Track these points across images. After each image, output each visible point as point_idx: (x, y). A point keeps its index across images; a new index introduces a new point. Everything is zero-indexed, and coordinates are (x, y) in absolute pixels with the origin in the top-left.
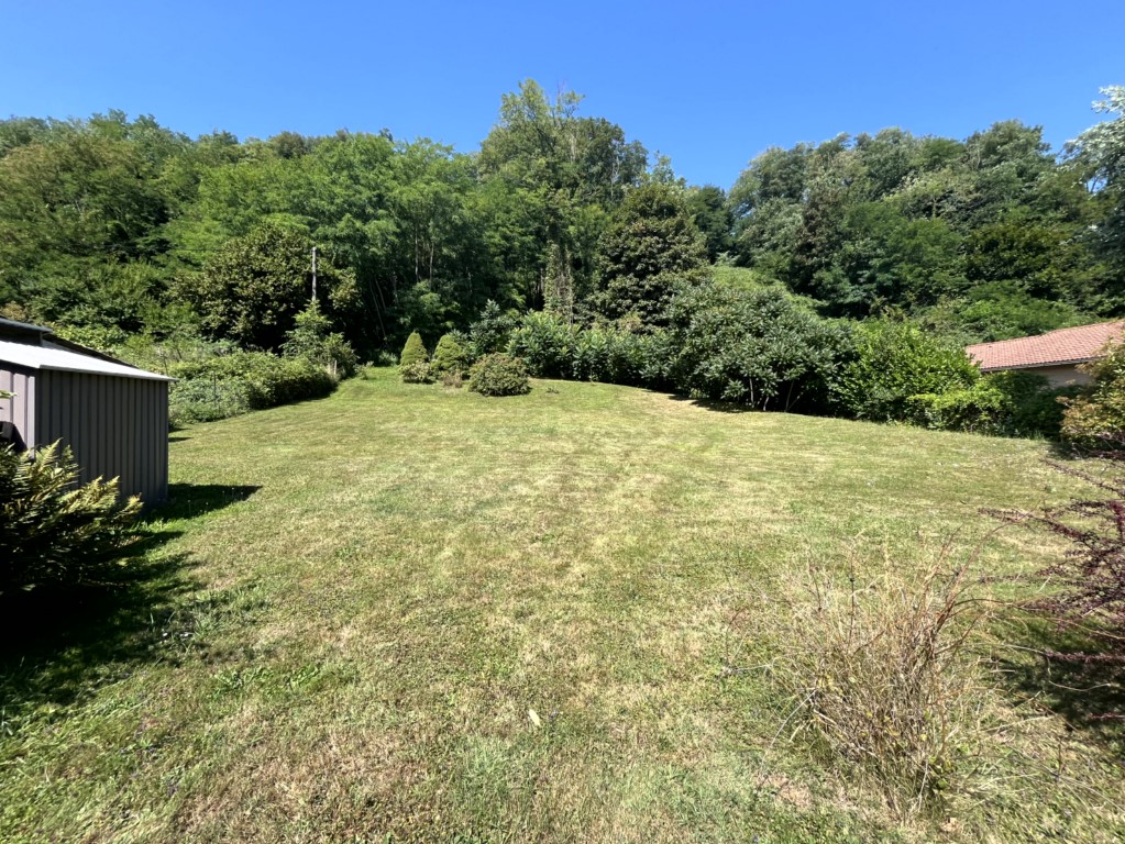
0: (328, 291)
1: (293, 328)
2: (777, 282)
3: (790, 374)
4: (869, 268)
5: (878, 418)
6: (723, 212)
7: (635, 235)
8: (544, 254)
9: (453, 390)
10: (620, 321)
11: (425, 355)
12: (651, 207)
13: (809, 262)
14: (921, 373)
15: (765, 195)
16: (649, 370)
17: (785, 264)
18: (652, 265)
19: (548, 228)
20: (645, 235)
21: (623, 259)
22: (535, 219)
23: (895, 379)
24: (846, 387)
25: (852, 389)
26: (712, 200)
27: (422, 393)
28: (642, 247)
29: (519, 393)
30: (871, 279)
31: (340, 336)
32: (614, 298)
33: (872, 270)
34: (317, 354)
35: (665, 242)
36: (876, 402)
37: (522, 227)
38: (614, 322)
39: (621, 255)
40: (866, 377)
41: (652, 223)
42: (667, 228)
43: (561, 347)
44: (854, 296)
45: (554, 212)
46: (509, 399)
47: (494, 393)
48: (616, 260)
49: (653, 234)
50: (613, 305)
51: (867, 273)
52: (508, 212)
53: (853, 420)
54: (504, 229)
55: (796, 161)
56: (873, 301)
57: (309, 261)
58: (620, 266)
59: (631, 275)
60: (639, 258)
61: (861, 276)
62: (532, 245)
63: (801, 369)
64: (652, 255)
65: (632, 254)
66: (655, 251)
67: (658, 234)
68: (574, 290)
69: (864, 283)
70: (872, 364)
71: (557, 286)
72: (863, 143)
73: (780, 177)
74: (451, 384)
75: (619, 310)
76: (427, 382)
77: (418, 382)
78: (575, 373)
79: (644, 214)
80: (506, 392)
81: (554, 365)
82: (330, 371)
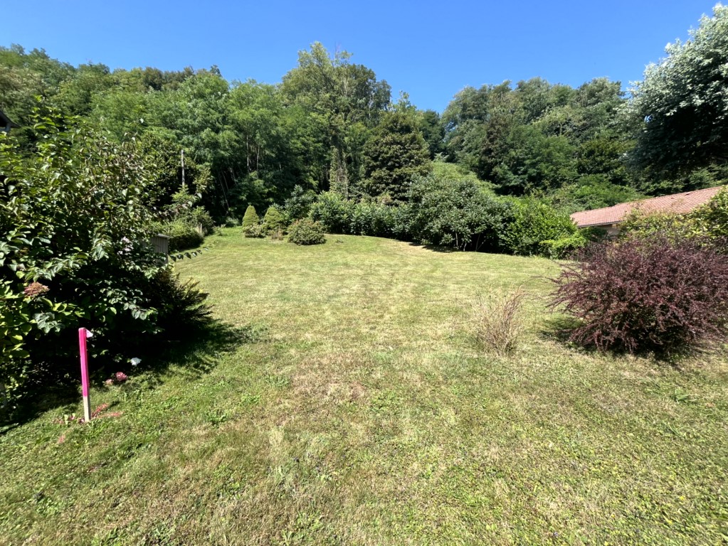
0: (192, 179)
1: (171, 203)
2: (471, 172)
3: (478, 230)
4: (524, 165)
5: (525, 254)
6: (439, 127)
7: (387, 144)
8: (329, 155)
9: (277, 242)
10: (378, 197)
11: (258, 220)
12: (396, 127)
13: (490, 161)
14: (547, 228)
15: (464, 117)
16: (397, 228)
17: (476, 162)
18: (397, 162)
19: (331, 138)
20: (392, 144)
21: (380, 158)
22: (322, 132)
23: (534, 232)
24: (508, 237)
25: (512, 238)
26: (432, 119)
27: (259, 244)
28: (391, 152)
29: (319, 243)
30: (525, 172)
31: (203, 208)
32: (375, 183)
33: (526, 167)
34: (188, 220)
35: (404, 148)
36: (524, 245)
37: (314, 137)
38: (374, 198)
39: (379, 156)
40: (519, 231)
41: (396, 136)
42: (405, 140)
43: (343, 214)
44: (514, 180)
45: (334, 128)
46: (313, 246)
47: (304, 243)
48: (375, 159)
49: (398, 143)
50: (374, 188)
51: (523, 169)
52: (305, 127)
53: (512, 255)
54: (303, 139)
55: (483, 97)
56: (526, 185)
57: (180, 160)
58: (378, 163)
59: (384, 169)
60: (389, 159)
61: (519, 170)
62: (322, 149)
63: (484, 227)
64: (397, 157)
65: (385, 156)
66: (399, 154)
67: (400, 143)
68: (348, 178)
69: (521, 174)
70: (522, 224)
71: (338, 175)
72: (522, 87)
73: (474, 106)
74: (276, 238)
75: (378, 190)
76: (260, 236)
77: (255, 237)
78: (352, 231)
79: (392, 130)
80: (311, 243)
81: (338, 226)
82: (198, 230)
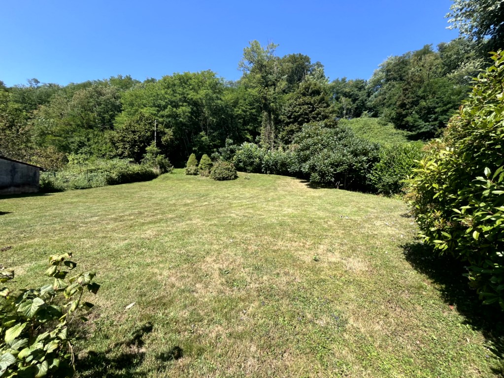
0: (161, 137)
1: (146, 153)
4: (435, 113)
6: (365, 91)
7: (299, 105)
8: (261, 117)
9: (204, 178)
10: (289, 145)
12: (308, 92)
13: (404, 113)
15: (388, 80)
17: (394, 114)
18: (306, 118)
20: (304, 105)
21: (292, 117)
22: (257, 101)
28: (301, 111)
30: (435, 119)
32: (288, 134)
33: (437, 115)
35: (313, 108)
37: (251, 106)
38: (287, 146)
39: (292, 114)
41: (307, 99)
42: (315, 101)
44: (425, 127)
45: (265, 99)
48: (289, 117)
49: (307, 104)
50: (286, 138)
51: (433, 116)
56: (436, 130)
58: (291, 120)
59: (295, 124)
60: (300, 116)
61: (430, 118)
62: (255, 113)
64: (306, 114)
65: (296, 114)
66: (307, 112)
67: (311, 104)
68: (274, 132)
69: (432, 121)
71: (266, 131)
74: (204, 175)
75: (290, 140)
79: (304, 95)
82: (156, 170)
